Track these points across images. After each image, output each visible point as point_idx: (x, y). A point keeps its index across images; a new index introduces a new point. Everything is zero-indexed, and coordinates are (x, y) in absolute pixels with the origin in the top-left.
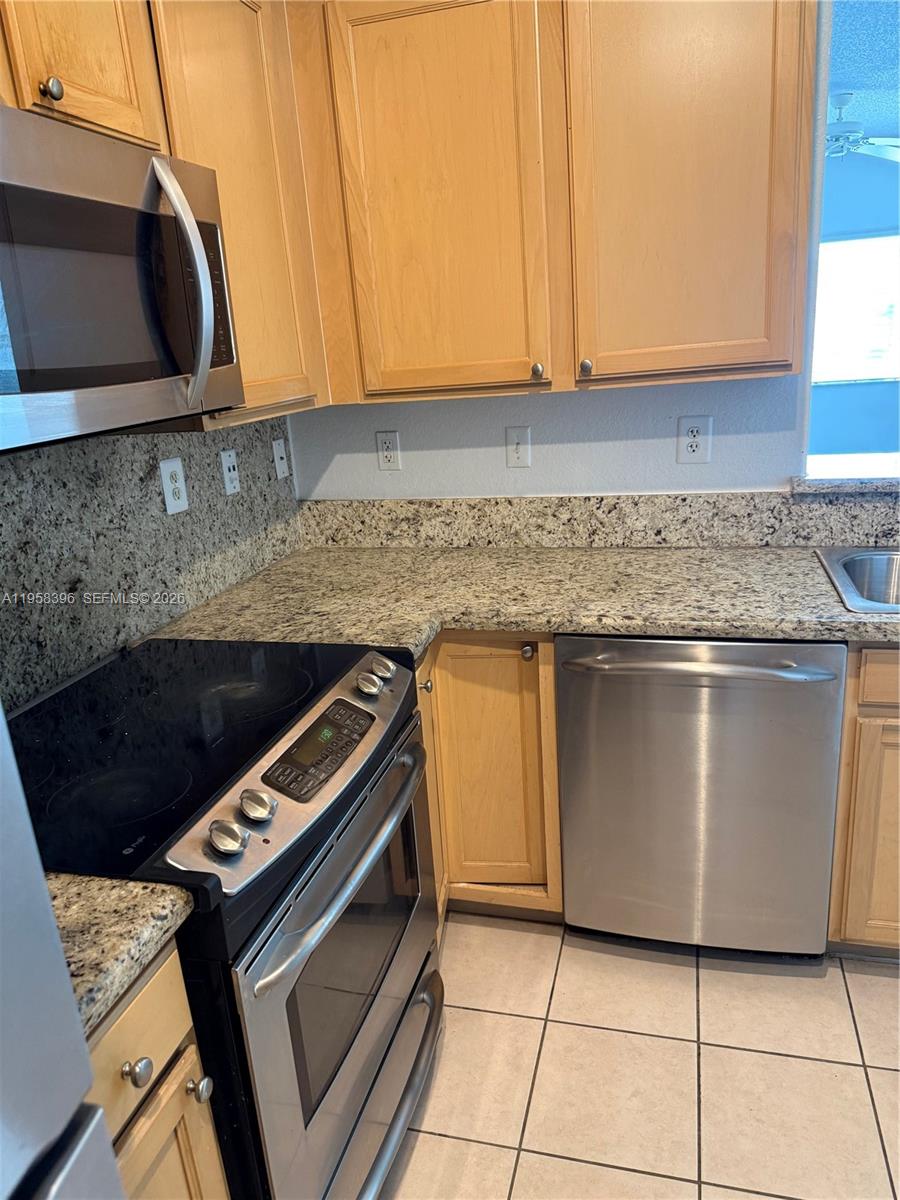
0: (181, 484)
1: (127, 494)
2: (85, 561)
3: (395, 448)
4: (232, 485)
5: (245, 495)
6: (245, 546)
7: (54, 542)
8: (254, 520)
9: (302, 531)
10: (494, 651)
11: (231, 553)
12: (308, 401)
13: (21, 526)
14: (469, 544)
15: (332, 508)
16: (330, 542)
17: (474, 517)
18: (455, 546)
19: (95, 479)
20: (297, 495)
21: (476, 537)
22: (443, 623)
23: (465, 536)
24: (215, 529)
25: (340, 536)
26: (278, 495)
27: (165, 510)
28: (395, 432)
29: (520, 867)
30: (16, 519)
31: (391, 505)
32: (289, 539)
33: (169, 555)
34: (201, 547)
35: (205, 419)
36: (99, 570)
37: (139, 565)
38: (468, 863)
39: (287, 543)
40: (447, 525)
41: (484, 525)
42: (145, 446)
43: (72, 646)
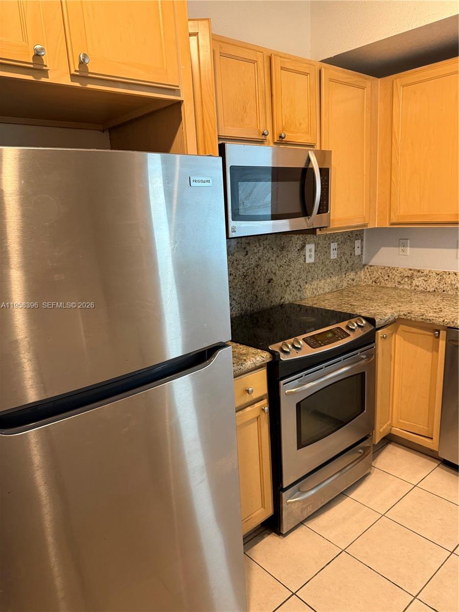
0: (313, 253)
1: (293, 254)
2: (275, 274)
3: (407, 246)
4: (334, 255)
5: (339, 260)
6: (335, 279)
7: (266, 266)
8: (341, 270)
9: (363, 277)
10: (422, 332)
11: (329, 280)
12: (365, 225)
13: (257, 260)
14: (434, 291)
15: (377, 269)
16: (374, 283)
17: (438, 279)
18: (428, 290)
19: (283, 248)
20: (364, 262)
21: (438, 288)
22: (399, 315)
23: (433, 287)
24: (324, 271)
25: (378, 281)
26: (354, 261)
27: (305, 261)
28: (407, 239)
29: (423, 428)
30: (256, 257)
31: (402, 270)
32: (356, 279)
33: (304, 277)
34: (317, 276)
35: (318, 230)
36: (279, 277)
37: (292, 278)
38: (401, 421)
39: (355, 281)
40: (426, 281)
41: (442, 283)
42: (302, 239)
43: (266, 299)
